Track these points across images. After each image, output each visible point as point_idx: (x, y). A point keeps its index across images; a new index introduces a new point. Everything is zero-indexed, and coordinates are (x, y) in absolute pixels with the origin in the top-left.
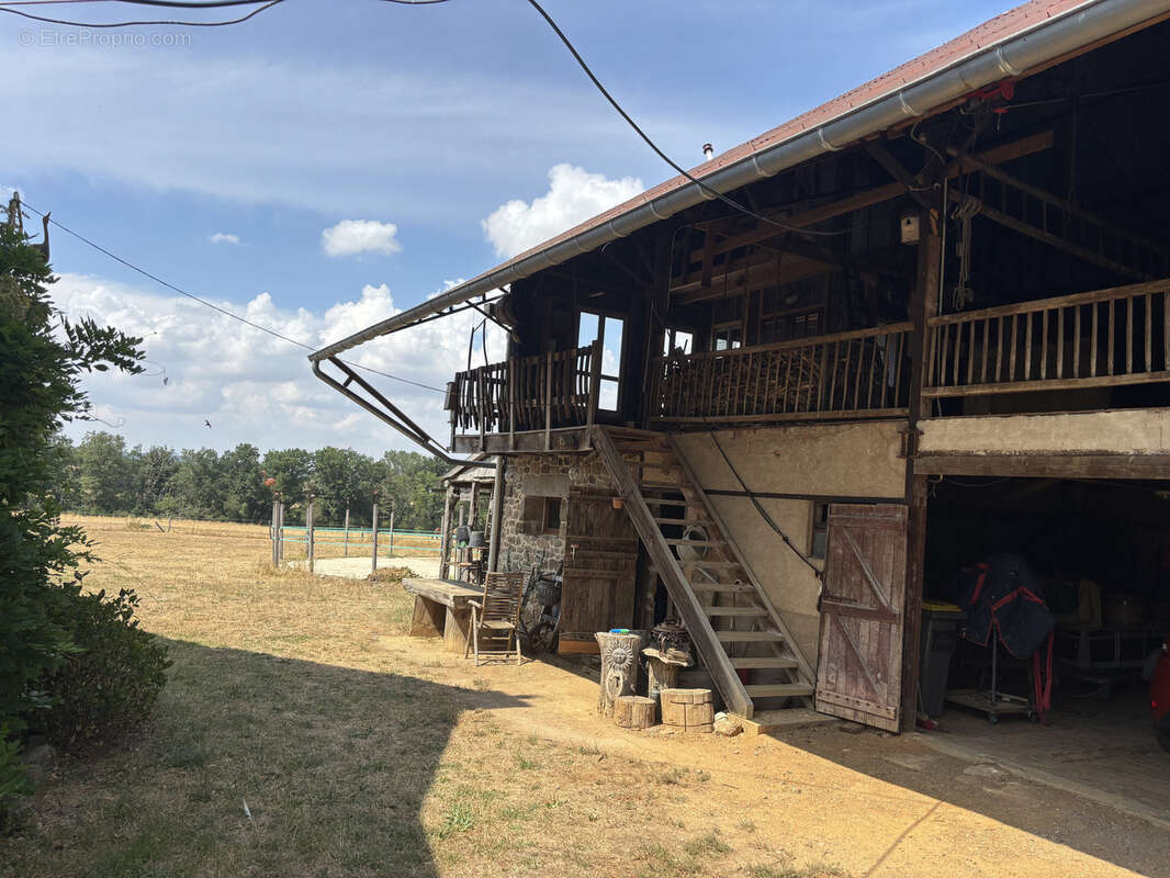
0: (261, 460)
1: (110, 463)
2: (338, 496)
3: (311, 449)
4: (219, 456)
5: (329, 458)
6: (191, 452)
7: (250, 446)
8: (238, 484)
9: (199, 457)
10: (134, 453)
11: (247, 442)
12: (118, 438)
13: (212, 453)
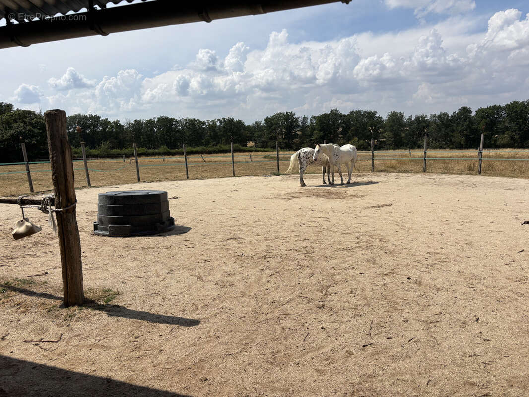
0: (473, 114)
1: (397, 125)
2: (520, 129)
3: (503, 104)
4: (450, 115)
5: (513, 108)
6: (435, 116)
7: (466, 107)
8: (459, 128)
9: (439, 116)
10: (409, 119)
11: (465, 106)
12: (401, 113)
13: (446, 114)
